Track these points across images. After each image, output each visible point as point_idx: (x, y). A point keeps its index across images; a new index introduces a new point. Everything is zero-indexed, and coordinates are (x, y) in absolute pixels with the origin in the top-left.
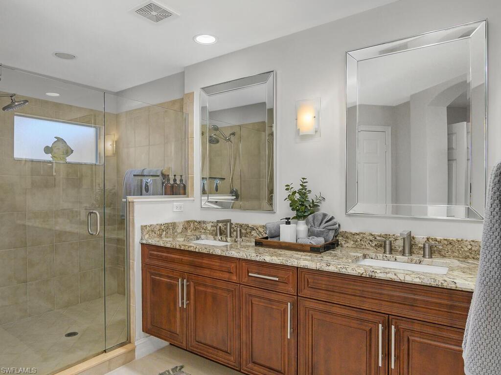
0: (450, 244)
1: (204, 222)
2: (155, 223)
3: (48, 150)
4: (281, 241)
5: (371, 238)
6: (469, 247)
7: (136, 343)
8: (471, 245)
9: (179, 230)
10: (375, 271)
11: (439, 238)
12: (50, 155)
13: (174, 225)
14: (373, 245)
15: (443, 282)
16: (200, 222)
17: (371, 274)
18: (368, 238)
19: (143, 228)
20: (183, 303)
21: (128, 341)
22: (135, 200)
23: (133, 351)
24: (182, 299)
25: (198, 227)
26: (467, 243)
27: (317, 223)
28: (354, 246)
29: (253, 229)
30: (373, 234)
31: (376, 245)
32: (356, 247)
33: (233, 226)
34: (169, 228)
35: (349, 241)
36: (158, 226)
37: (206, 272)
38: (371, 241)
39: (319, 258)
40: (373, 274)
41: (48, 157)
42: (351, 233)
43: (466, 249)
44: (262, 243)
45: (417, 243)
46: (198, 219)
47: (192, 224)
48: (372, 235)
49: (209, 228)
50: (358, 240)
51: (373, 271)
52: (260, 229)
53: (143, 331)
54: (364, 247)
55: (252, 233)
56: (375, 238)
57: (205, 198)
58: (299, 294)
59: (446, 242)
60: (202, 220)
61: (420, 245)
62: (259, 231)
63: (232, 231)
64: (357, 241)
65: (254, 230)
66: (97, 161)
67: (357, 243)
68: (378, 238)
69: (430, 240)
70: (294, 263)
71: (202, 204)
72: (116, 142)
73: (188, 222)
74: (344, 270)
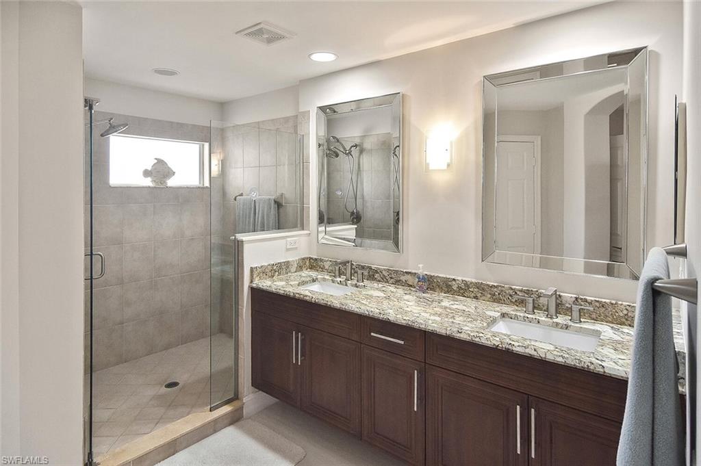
0: (603, 306)
1: (321, 260)
2: (266, 264)
3: (147, 173)
5: (511, 292)
6: (625, 312)
7: (245, 400)
8: (627, 310)
9: (293, 269)
10: (513, 343)
11: (589, 299)
12: (149, 179)
13: (287, 264)
14: (514, 301)
15: (589, 364)
16: (316, 259)
17: (507, 347)
18: (507, 292)
19: (253, 270)
20: (297, 359)
21: (236, 397)
22: (244, 239)
23: (241, 408)
24: (297, 354)
25: (314, 265)
26: (622, 307)
29: (376, 272)
30: (513, 287)
31: (516, 301)
32: (494, 301)
33: (354, 267)
34: (279, 269)
35: (486, 294)
39: (450, 320)
40: (510, 347)
41: (148, 182)
42: (488, 285)
43: (621, 314)
45: (564, 302)
46: (315, 256)
47: (308, 262)
48: (512, 289)
49: (327, 267)
50: (496, 293)
51: (510, 344)
52: (384, 272)
53: (252, 386)
54: (503, 302)
56: (516, 293)
57: (322, 229)
58: (427, 361)
59: (597, 304)
60: (319, 258)
61: (567, 305)
62: (384, 275)
63: (353, 272)
64: (494, 295)
65: (378, 273)
66: (200, 183)
67: (494, 297)
68: (520, 294)
69: (579, 300)
71: (320, 239)
72: (222, 161)
73: (303, 259)
74: (477, 339)
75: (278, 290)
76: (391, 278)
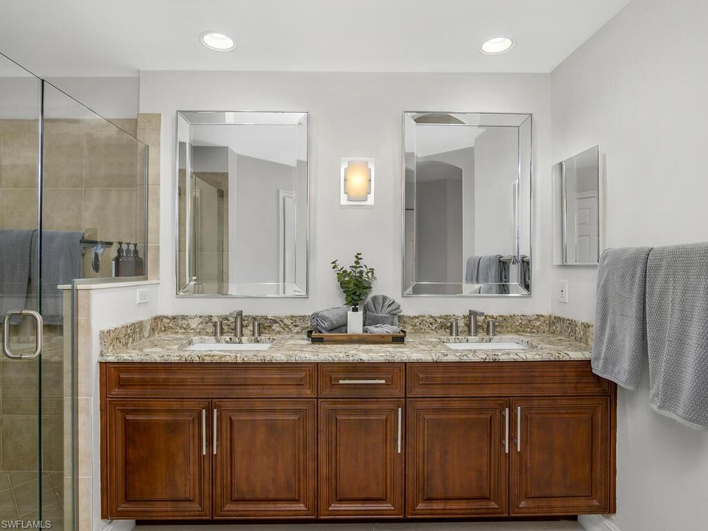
0: (505, 319)
1: (184, 317)
2: (119, 325)
4: (349, 333)
5: (431, 320)
6: (520, 321)
8: (521, 319)
9: (146, 334)
10: (496, 353)
11: (495, 315)
13: (141, 324)
14: (433, 328)
16: (174, 318)
18: (428, 321)
19: (104, 335)
22: (91, 286)
25: (171, 325)
26: (518, 317)
27: (379, 308)
28: (412, 331)
29: (275, 321)
30: (433, 315)
31: (436, 328)
32: (415, 332)
34: (133, 332)
36: (123, 330)
37: (254, 391)
38: (431, 324)
40: (496, 357)
42: (409, 317)
43: (517, 324)
44: (323, 339)
46: (170, 314)
48: (432, 317)
50: (418, 324)
52: (286, 321)
54: (423, 331)
55: (274, 328)
56: (436, 320)
58: (408, 396)
60: (180, 314)
62: (285, 324)
64: (416, 325)
65: (278, 323)
67: (415, 328)
68: (439, 320)
70: (403, 359)
73: (156, 318)
74: (465, 358)
75: (166, 358)
76: (296, 326)
